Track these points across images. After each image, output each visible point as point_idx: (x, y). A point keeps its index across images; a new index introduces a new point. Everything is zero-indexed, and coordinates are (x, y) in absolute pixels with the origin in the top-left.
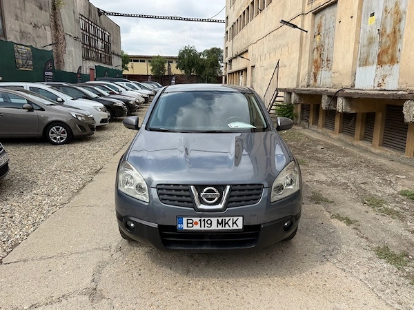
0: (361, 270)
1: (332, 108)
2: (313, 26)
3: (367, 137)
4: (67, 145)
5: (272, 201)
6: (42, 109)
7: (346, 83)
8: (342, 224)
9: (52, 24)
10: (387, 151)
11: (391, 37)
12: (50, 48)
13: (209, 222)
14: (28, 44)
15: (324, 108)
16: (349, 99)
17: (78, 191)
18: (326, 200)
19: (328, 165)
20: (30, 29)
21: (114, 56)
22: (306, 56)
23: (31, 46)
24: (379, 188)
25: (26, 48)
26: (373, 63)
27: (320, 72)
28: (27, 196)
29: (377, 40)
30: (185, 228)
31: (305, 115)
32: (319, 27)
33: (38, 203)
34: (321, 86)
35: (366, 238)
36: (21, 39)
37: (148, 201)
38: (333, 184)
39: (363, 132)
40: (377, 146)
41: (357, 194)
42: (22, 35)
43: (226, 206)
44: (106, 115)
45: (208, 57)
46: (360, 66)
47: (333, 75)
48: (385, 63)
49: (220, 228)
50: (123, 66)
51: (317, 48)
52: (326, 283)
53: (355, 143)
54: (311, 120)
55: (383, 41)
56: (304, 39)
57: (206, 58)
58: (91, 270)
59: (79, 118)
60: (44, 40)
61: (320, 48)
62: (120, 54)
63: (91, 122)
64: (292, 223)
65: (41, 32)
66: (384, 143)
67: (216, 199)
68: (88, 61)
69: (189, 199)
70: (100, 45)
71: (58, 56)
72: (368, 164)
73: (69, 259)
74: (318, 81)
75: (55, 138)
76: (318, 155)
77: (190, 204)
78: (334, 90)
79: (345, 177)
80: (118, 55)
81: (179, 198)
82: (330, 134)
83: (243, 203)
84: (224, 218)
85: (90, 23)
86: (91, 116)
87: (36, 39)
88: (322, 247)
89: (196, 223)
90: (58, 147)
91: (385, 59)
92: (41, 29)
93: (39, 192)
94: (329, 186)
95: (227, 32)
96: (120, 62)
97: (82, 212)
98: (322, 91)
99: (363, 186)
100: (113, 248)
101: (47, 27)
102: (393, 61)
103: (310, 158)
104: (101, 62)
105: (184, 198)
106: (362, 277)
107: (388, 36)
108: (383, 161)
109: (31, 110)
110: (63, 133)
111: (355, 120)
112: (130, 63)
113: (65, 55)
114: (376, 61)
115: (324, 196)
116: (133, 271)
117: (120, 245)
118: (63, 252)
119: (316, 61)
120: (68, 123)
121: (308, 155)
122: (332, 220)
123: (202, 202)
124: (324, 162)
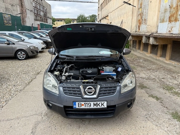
0: (165, 126)
1: (147, 42)
2: (138, 4)
3: (163, 55)
4: (26, 60)
5: (121, 93)
6: (14, 44)
7: (154, 31)
8: (154, 100)
9: (20, 4)
10: (173, 62)
11: (176, 9)
12: (19, 15)
13: (90, 104)
14: (9, 14)
15: (144, 42)
16: (156, 38)
17: (29, 83)
18: (146, 87)
19: (146, 69)
20: (10, 7)
21: (49, 19)
22: (135, 18)
23: (10, 15)
24: (170, 81)
25: (8, 15)
26: (167, 21)
27: (141, 25)
28: (4, 86)
29: (169, 10)
30: (77, 107)
31: (134, 45)
32: (141, 4)
33: (9, 90)
34: (142, 32)
35: (167, 107)
36: (6, 11)
37: (58, 94)
38: (149, 79)
39: (161, 53)
40: (168, 60)
41: (160, 84)
42: (6, 9)
43: (98, 96)
44: (44, 46)
45: (91, 19)
46: (160, 22)
47: (147, 27)
48: (172, 21)
49: (95, 107)
50: (53, 23)
51: (140, 14)
52: (148, 133)
53: (158, 58)
54: (137, 47)
55: (172, 10)
56: (134, 10)
57: (89, 19)
58: (31, 126)
59: (31, 48)
60: (16, 12)
61: (141, 14)
62: (51, 18)
63: (36, 49)
64: (131, 103)
65: (15, 8)
66: (171, 59)
67: (93, 92)
68: (37, 21)
69: (79, 93)
70: (42, 14)
71: (23, 19)
72: (165, 69)
73: (21, 120)
74: (141, 29)
75: (20, 57)
76: (141, 64)
77: (80, 95)
78: (148, 34)
79: (154, 75)
80: (50, 18)
81: (74, 92)
82: (146, 54)
83: (107, 94)
84: (97, 102)
85: (37, 4)
86: (37, 47)
87: (13, 11)
88: (145, 113)
89: (83, 105)
90: (22, 61)
91: (173, 19)
92: (15, 7)
93: (10, 84)
94: (147, 80)
95: (99, 7)
96: (51, 22)
97: (30, 94)
98: (143, 34)
99: (163, 80)
100: (43, 114)
101: (17, 6)
102: (176, 20)
103: (137, 66)
104: (43, 21)
105: (77, 92)
106: (166, 129)
107: (174, 8)
108: (171, 67)
109: (9, 44)
110: (24, 55)
111: (158, 48)
112: (56, 22)
113: (27, 19)
114: (168, 20)
115: (145, 85)
116: (52, 127)
117: (47, 112)
118: (19, 116)
119: (140, 20)
120: (26, 50)
121: (136, 64)
122: (149, 98)
123: (86, 94)
124: (144, 67)
